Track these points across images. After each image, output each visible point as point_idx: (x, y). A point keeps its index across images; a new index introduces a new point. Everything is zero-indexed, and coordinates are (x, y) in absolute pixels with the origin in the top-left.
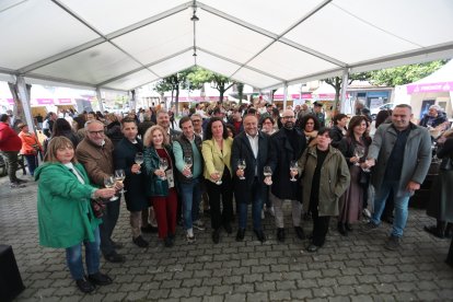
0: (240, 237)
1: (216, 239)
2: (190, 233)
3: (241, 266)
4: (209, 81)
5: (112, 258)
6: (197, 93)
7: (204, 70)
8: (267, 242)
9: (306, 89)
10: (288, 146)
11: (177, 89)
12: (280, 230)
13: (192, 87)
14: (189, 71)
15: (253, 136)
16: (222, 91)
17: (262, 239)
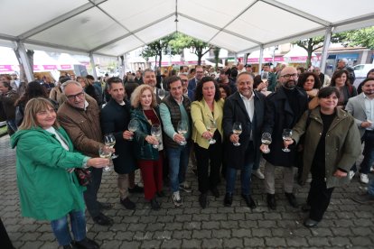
0: (227, 202)
1: (203, 203)
2: (177, 196)
3: (232, 237)
4: (188, 47)
5: (100, 221)
6: (177, 58)
7: (184, 36)
8: (258, 210)
9: (278, 53)
10: (288, 108)
11: (160, 55)
12: (270, 196)
13: (173, 53)
14: (171, 38)
15: (248, 97)
16: (200, 55)
17: (252, 205)
